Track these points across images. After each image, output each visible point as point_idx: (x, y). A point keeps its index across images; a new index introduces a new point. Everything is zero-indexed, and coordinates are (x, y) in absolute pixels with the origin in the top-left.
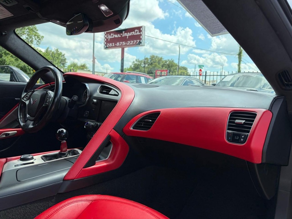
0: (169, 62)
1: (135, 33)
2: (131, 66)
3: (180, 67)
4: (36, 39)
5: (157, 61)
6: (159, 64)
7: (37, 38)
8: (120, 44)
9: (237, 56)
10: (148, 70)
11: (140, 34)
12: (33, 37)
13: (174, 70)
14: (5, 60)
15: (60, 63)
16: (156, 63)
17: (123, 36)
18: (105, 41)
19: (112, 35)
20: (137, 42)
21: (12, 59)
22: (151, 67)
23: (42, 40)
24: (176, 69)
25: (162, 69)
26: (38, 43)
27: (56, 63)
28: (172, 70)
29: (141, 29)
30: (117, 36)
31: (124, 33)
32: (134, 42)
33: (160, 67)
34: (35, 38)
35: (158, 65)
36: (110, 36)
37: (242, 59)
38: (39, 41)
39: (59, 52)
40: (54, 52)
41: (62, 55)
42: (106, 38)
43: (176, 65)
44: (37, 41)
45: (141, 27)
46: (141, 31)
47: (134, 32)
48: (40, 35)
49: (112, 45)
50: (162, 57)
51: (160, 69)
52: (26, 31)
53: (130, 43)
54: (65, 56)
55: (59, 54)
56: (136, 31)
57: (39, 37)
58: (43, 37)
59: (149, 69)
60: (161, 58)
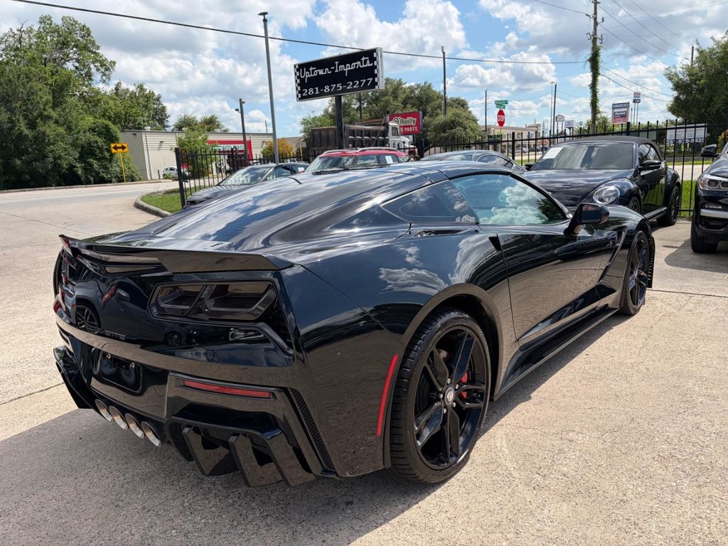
0: (419, 89)
1: (362, 65)
2: (326, 111)
3: (448, 101)
4: (98, 70)
5: (391, 90)
6: (396, 97)
7: (101, 66)
8: (331, 88)
9: (588, 64)
10: (370, 115)
11: (372, 64)
12: (92, 66)
13: (434, 109)
14: (44, 133)
15: (153, 118)
16: (387, 98)
17: (337, 71)
18: (299, 85)
19: (313, 71)
20: (367, 82)
21: (59, 128)
22: (376, 108)
23: (112, 70)
24: (439, 107)
25: (404, 111)
26: (104, 78)
27: (144, 121)
28: (429, 109)
29: (375, 55)
30: (324, 72)
31: (339, 65)
32: (360, 83)
33: (398, 106)
34: (95, 66)
35: (394, 100)
36: (308, 72)
37: (600, 71)
38: (107, 73)
39: (148, 92)
40: (135, 93)
41: (155, 99)
42: (299, 77)
43: (438, 97)
44: (102, 74)
45: (374, 50)
46: (375, 59)
47: (359, 63)
48: (106, 59)
49: (315, 91)
50: (400, 80)
51: (400, 112)
52: (71, 51)
53: (353, 86)
54: (161, 100)
55: (146, 97)
56: (363, 59)
57: (105, 65)
58: (114, 63)
59: (373, 113)
60: (400, 83)
